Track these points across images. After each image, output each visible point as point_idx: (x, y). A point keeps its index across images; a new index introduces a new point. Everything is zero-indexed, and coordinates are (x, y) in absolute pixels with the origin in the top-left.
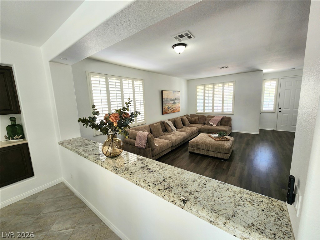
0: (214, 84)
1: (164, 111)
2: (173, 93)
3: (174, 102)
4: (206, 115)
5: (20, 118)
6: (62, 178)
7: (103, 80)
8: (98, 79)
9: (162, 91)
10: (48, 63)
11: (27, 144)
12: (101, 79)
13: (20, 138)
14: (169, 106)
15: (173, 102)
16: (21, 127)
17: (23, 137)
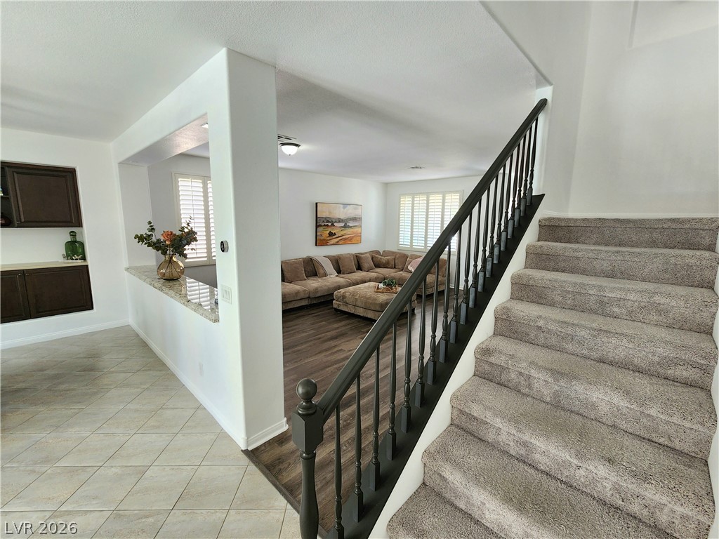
0: (428, 194)
1: (320, 240)
2: (344, 208)
3: (346, 224)
4: (409, 254)
5: (82, 233)
6: (130, 320)
7: (198, 184)
8: (189, 184)
9: (317, 204)
10: (117, 165)
11: (87, 266)
12: (194, 184)
13: (80, 259)
14: (333, 232)
15: (342, 224)
16: (82, 245)
17: (84, 258)
